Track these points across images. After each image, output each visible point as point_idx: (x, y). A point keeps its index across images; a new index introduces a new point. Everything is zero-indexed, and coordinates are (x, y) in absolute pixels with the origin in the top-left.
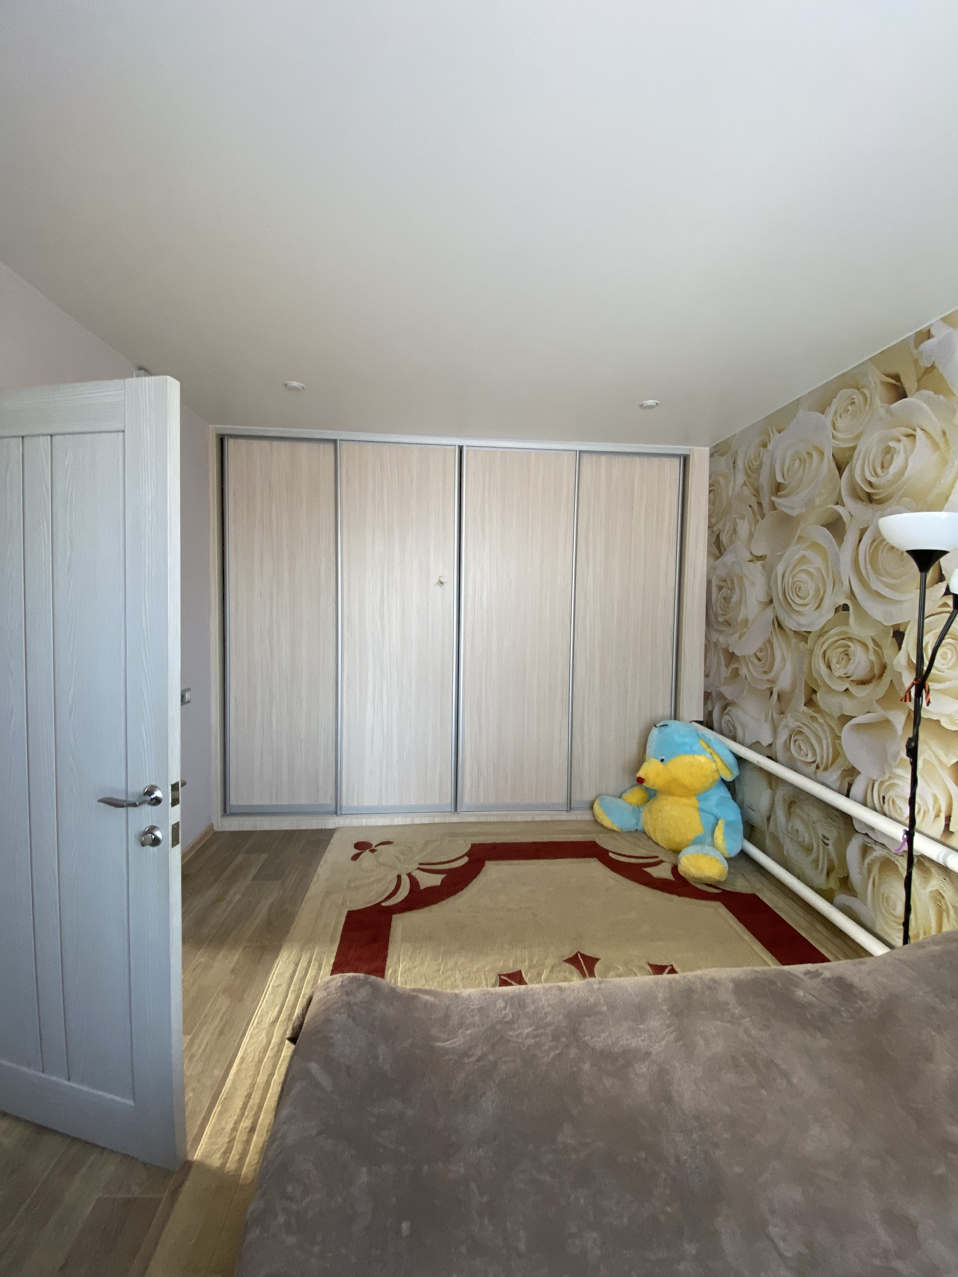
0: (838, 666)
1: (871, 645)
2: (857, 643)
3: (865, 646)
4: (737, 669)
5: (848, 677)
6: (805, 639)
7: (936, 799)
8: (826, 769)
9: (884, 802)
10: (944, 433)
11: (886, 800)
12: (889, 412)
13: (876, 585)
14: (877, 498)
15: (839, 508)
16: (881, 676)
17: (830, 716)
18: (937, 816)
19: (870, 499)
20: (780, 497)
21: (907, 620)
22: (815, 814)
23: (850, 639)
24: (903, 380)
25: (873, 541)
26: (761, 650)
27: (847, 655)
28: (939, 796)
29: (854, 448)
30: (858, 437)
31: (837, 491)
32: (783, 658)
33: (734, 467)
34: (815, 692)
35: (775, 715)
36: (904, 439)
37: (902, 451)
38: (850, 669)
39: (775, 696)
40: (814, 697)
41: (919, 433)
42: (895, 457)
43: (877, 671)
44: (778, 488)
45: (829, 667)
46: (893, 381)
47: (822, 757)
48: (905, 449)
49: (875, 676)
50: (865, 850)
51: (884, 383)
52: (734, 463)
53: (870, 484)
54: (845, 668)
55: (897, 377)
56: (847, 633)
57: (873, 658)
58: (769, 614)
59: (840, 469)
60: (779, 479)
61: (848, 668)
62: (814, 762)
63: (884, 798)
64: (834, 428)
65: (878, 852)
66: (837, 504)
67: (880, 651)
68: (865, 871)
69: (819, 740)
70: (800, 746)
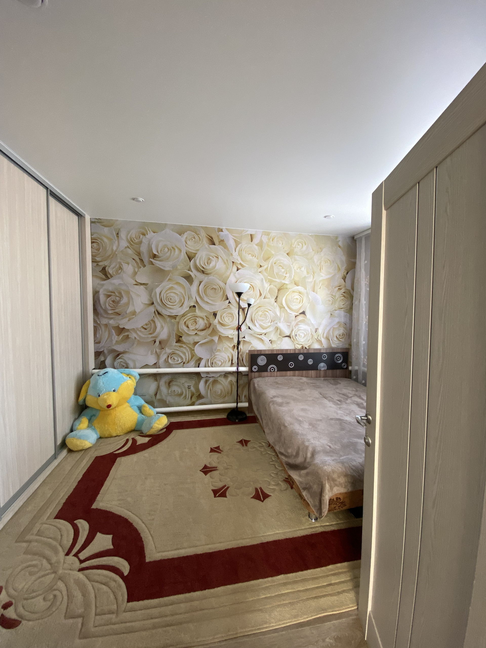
0: (192, 326)
1: (205, 318)
2: (199, 318)
3: (203, 319)
4: (128, 335)
5: (196, 329)
6: (175, 318)
7: (228, 357)
8: (188, 362)
9: (212, 364)
10: (227, 260)
11: (213, 363)
12: (209, 246)
13: (206, 299)
14: (206, 272)
15: (190, 272)
16: (209, 327)
17: (190, 344)
18: (229, 361)
19: (203, 272)
20: (156, 260)
21: (217, 310)
22: (183, 380)
23: (196, 317)
24: (214, 239)
25: (205, 286)
26: (146, 325)
27: (196, 322)
28: (229, 356)
29: (196, 254)
30: (198, 250)
31: (189, 266)
32: (162, 327)
33: (118, 237)
34: (181, 337)
35: (158, 350)
36: (214, 257)
37: (214, 260)
38: (197, 327)
39: (157, 343)
40: (180, 339)
41: (219, 257)
42: (212, 262)
43: (208, 326)
44: (155, 256)
45: (188, 327)
46: (210, 238)
47: (186, 359)
48: (215, 261)
49: (207, 327)
50: (206, 382)
51: (206, 237)
52: (118, 234)
53: (203, 267)
54: (195, 326)
55: (212, 238)
56: (195, 315)
57: (206, 322)
58: (152, 309)
59: (190, 259)
60: (155, 252)
61: (196, 326)
62: (183, 362)
63: (212, 363)
64: (186, 243)
65: (211, 380)
66: (189, 271)
67: (208, 319)
68: (207, 388)
69: (184, 354)
70: (174, 359)
